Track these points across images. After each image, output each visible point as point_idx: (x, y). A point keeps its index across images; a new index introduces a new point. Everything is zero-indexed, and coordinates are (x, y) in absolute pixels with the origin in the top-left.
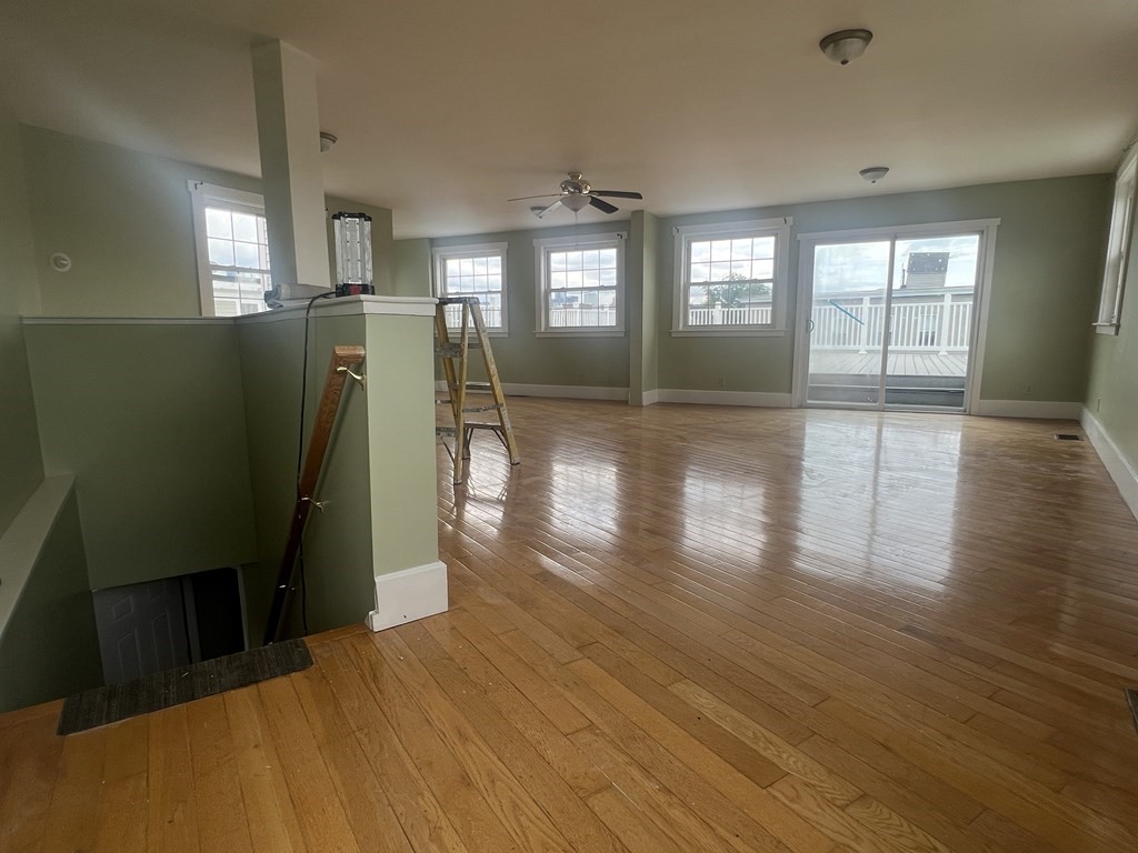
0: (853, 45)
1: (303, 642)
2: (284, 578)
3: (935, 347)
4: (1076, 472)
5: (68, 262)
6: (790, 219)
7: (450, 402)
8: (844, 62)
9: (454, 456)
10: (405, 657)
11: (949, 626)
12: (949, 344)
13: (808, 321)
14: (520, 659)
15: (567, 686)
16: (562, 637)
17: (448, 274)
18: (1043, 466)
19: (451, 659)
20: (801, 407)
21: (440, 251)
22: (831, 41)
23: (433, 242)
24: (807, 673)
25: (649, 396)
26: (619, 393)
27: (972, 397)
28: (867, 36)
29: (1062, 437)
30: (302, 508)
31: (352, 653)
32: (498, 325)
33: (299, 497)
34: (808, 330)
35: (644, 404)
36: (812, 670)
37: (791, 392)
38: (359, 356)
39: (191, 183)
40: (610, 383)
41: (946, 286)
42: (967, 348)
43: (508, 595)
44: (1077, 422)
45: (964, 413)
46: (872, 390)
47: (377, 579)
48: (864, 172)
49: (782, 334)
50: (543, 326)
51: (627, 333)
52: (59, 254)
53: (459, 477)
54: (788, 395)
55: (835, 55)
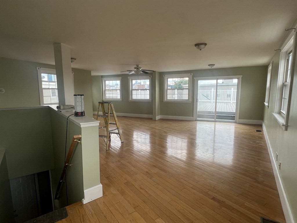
0: (203, 46)
1: (65, 208)
2: (62, 179)
3: (230, 101)
4: (259, 143)
5: (4, 91)
6: (192, 74)
7: (105, 127)
8: (201, 50)
9: (106, 143)
10: (91, 212)
11: (223, 197)
12: (233, 100)
13: (197, 99)
14: (120, 212)
15: (131, 221)
16: (130, 204)
17: (106, 85)
18: (251, 141)
19: (103, 213)
20: (196, 120)
21: (104, 79)
22: (197, 45)
23: (102, 76)
24: (188, 214)
25: (158, 117)
26: (150, 116)
27: (237, 117)
28: (206, 44)
29: (257, 131)
30: (66, 167)
31: (78, 212)
32: (119, 98)
33: (65, 164)
34: (197, 101)
35: (157, 119)
36: (189, 213)
37: (193, 117)
38: (80, 137)
39: (37, 68)
40: (148, 113)
41: (233, 82)
42: (235, 101)
43: (118, 190)
44: (261, 126)
45: (235, 123)
46: (213, 115)
47: (84, 191)
48: (209, 65)
49: (191, 102)
50: (131, 99)
51: (152, 101)
52: (1, 89)
53: (107, 148)
54: (192, 117)
55: (198, 48)
